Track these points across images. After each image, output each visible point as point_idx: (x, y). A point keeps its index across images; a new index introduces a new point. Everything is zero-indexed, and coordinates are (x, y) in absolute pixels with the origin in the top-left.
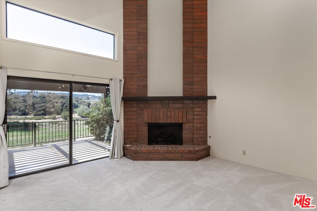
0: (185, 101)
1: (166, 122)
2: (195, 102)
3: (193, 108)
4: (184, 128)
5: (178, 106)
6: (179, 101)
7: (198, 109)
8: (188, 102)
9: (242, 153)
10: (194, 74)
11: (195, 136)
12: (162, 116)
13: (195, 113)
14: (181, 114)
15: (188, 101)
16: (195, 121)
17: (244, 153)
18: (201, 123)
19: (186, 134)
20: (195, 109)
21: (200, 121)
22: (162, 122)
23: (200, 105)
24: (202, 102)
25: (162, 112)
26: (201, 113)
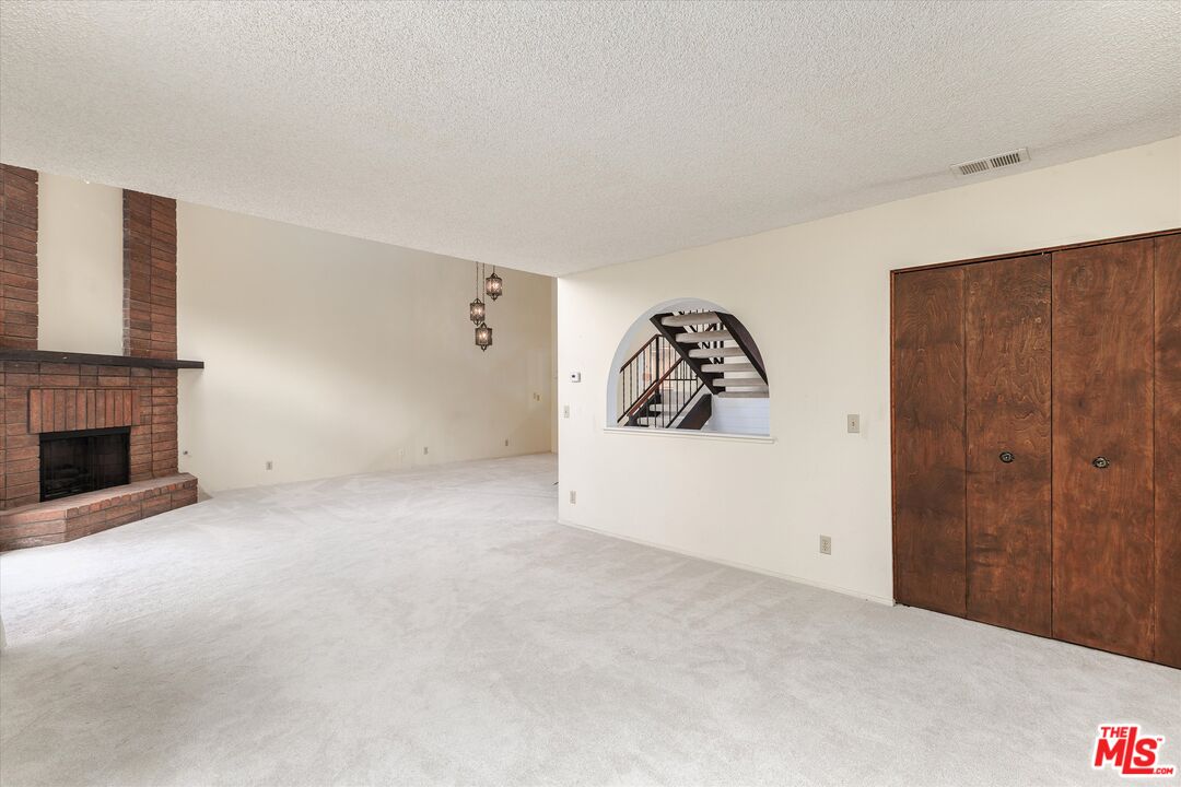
0: (135, 370)
1: (92, 427)
2: (155, 373)
3: (152, 387)
4: (133, 439)
5: (119, 381)
6: (121, 369)
7: (162, 391)
8: (140, 372)
9: (265, 466)
10: (153, 306)
11: (156, 455)
12: (84, 410)
13: (156, 400)
14: (128, 403)
15: (141, 370)
16: (156, 420)
17: (269, 466)
18: (166, 423)
19: (138, 455)
20: (155, 391)
21: (164, 420)
22: (82, 427)
23: (164, 380)
24: (167, 374)
25: (84, 400)
26: (166, 400)
